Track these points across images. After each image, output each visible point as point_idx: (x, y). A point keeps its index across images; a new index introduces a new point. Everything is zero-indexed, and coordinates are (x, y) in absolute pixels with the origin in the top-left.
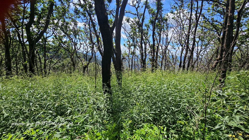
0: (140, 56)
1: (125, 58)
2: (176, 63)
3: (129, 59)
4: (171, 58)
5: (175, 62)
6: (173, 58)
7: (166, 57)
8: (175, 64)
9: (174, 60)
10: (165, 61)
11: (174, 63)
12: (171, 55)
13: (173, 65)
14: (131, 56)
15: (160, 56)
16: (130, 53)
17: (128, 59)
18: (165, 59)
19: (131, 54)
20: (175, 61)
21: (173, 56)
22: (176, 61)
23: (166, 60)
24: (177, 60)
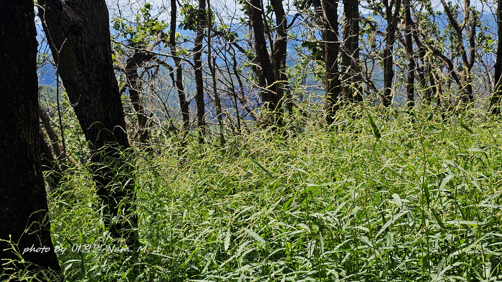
0: (245, 35)
1: (150, 56)
2: (473, 56)
3: (177, 60)
4: (443, 25)
5: (468, 51)
6: (453, 30)
7: (409, 21)
8: (473, 61)
9: (460, 39)
10: (410, 50)
11: (461, 59)
12: (441, 9)
13: (460, 69)
14: (186, 37)
15: (372, 19)
16: (180, 18)
17: (171, 62)
18: (409, 37)
19: (188, 25)
20: (466, 43)
21: (451, 17)
22: (473, 45)
23: (415, 46)
24: (481, 35)
